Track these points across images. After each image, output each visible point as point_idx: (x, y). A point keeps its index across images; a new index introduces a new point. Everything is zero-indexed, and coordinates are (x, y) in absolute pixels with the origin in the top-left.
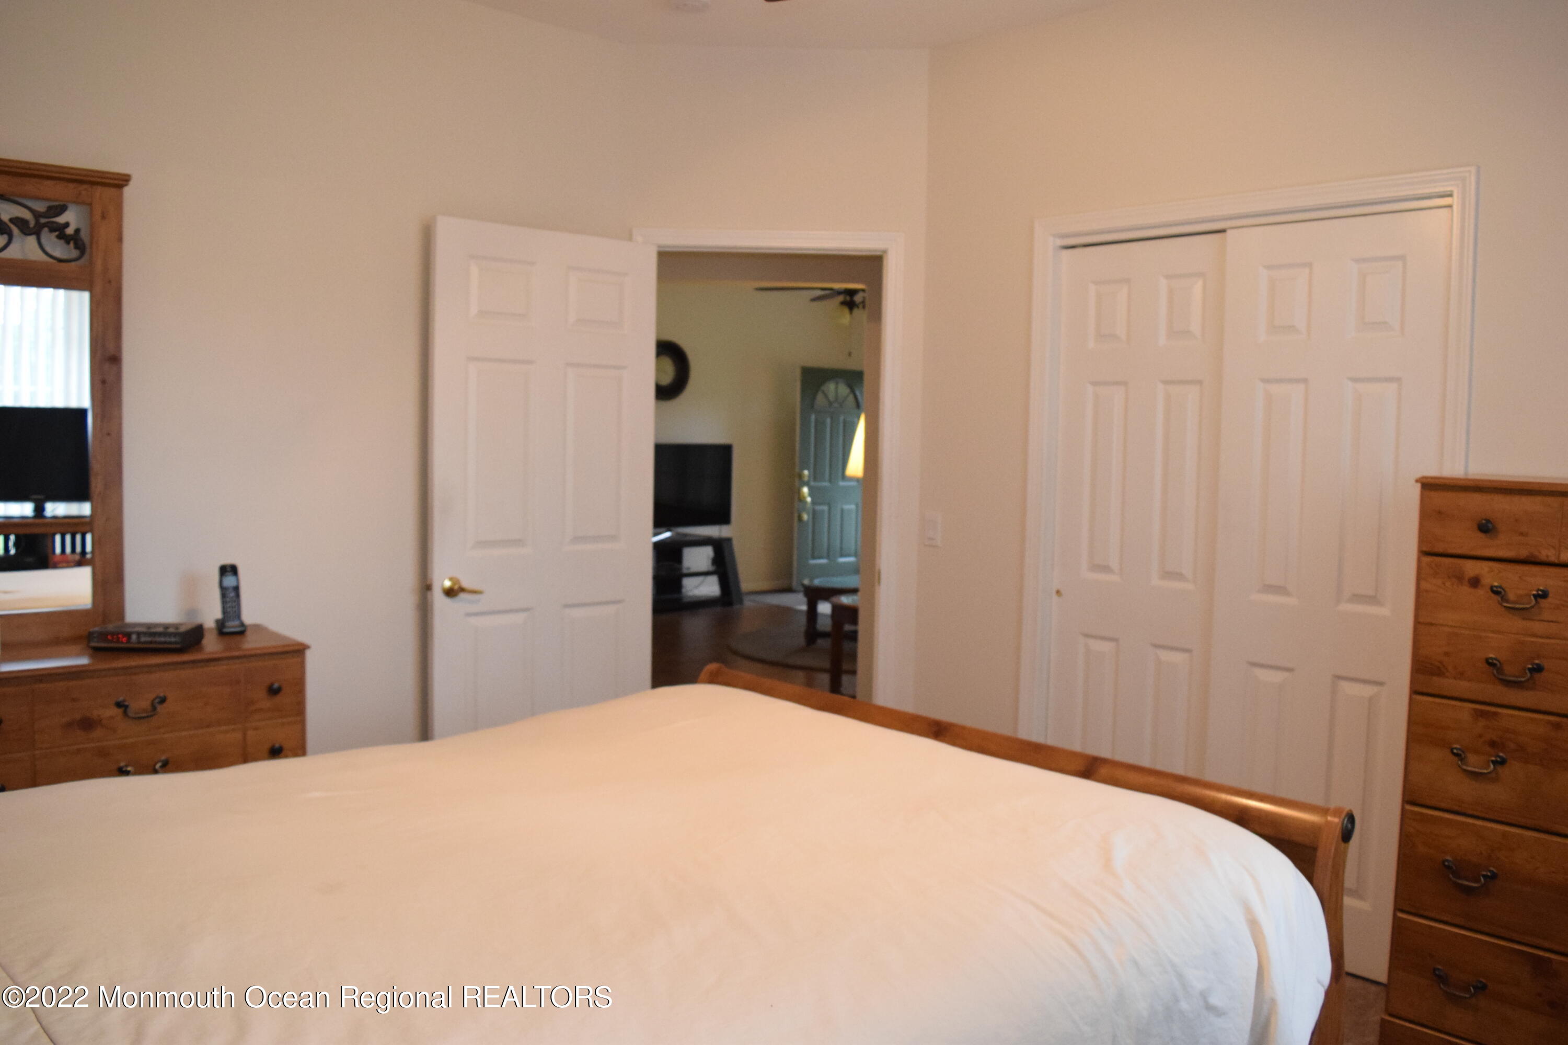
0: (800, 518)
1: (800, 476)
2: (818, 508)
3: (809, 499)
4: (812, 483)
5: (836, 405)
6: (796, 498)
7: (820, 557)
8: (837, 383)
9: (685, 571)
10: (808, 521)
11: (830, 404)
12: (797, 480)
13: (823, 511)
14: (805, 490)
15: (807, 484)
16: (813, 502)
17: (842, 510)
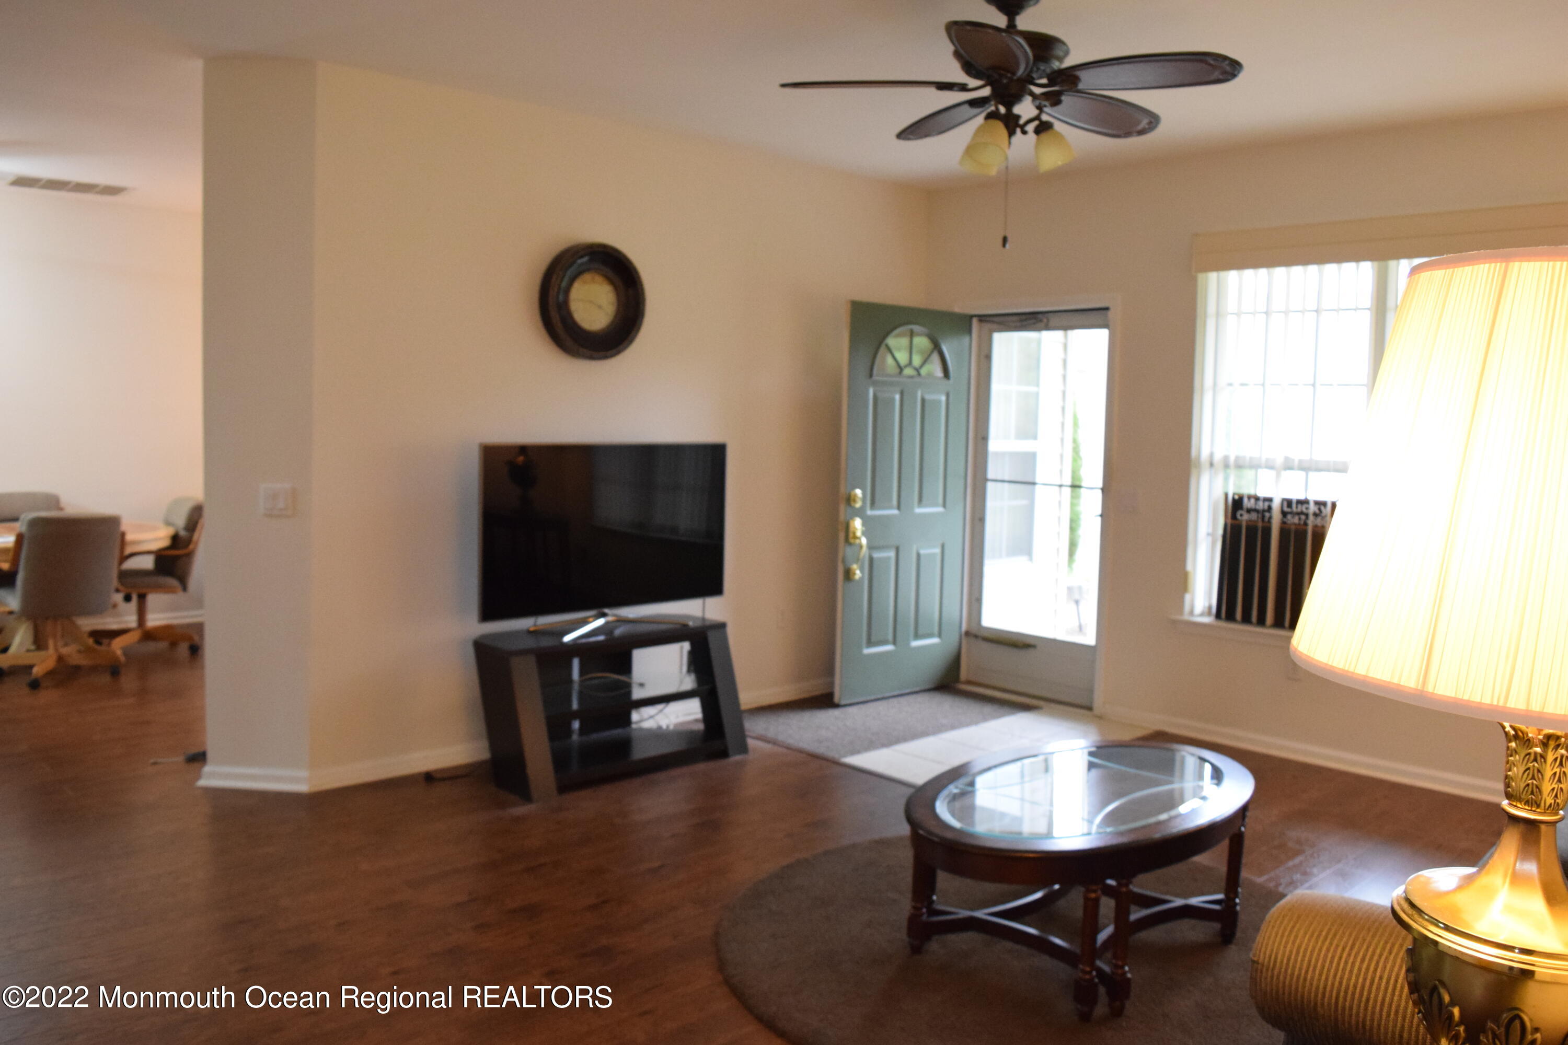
0: (848, 574)
1: (849, 500)
2: (876, 555)
3: (864, 541)
4: (869, 512)
5: (908, 371)
6: (842, 536)
7: (884, 642)
8: (912, 334)
9: (637, 694)
10: (862, 579)
11: (900, 369)
12: (842, 507)
13: (889, 558)
14: (857, 524)
15: (860, 513)
16: (871, 547)
17: (918, 555)
